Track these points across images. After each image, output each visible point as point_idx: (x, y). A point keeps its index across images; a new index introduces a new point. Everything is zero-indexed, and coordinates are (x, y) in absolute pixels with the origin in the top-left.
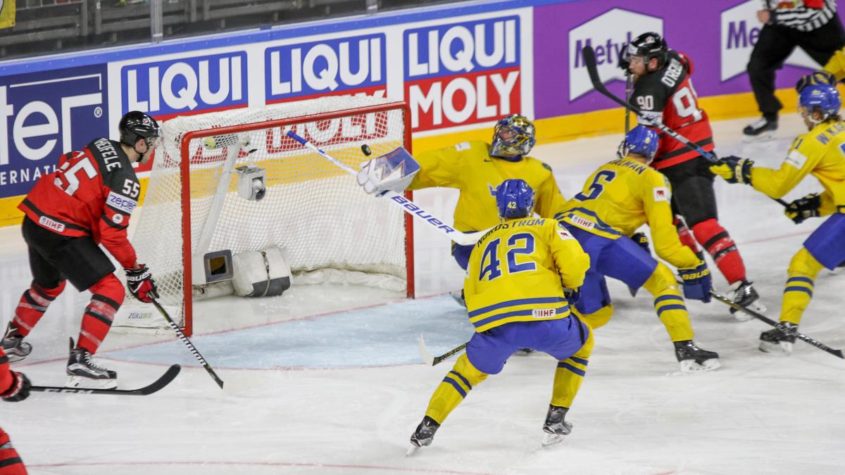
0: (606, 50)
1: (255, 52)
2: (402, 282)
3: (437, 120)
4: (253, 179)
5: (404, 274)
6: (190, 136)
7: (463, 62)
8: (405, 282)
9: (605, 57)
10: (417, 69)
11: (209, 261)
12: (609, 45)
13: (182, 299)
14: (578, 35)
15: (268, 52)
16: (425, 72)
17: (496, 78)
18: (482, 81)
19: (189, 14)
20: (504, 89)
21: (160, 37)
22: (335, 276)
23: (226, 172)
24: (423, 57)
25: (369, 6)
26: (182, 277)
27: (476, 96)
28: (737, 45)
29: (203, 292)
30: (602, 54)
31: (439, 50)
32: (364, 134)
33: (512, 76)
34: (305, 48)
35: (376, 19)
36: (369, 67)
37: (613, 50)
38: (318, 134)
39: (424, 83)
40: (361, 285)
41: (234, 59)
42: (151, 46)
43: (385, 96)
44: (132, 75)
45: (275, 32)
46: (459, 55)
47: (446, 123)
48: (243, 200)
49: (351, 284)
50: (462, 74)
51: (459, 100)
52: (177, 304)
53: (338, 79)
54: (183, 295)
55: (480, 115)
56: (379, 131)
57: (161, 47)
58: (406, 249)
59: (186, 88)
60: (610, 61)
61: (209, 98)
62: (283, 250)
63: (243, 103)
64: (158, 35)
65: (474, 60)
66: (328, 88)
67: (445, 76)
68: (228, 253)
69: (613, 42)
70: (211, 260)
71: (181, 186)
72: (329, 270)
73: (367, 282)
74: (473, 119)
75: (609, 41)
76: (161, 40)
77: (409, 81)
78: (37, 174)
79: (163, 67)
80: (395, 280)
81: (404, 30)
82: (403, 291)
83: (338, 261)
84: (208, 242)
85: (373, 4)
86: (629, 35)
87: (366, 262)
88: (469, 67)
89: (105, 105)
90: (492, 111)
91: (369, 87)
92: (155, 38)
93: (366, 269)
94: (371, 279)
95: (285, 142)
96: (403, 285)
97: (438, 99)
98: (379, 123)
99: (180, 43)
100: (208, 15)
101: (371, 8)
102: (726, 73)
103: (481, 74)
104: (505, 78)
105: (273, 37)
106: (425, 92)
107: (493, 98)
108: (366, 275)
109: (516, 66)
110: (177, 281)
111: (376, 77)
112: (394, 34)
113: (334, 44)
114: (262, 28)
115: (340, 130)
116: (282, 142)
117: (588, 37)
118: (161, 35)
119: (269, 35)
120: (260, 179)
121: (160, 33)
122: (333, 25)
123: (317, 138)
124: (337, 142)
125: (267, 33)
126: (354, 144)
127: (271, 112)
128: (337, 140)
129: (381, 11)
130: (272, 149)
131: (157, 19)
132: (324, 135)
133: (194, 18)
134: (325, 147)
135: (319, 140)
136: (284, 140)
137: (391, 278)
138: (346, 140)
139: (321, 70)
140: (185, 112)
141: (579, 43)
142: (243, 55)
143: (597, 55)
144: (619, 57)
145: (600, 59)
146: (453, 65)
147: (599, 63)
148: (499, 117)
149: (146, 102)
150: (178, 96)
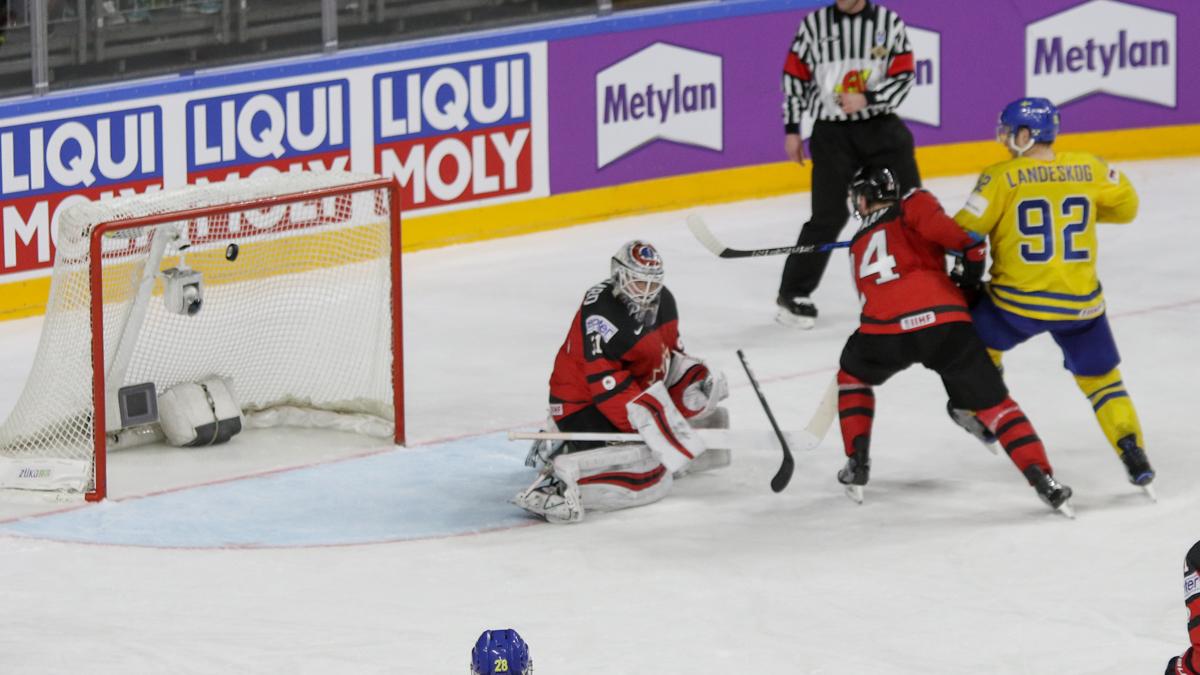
0: (646, 99)
1: (173, 106)
2: (388, 424)
3: (419, 196)
4: (184, 287)
5: (391, 413)
6: (102, 229)
7: (453, 117)
8: (393, 425)
9: (644, 109)
10: (392, 128)
11: (124, 398)
12: (650, 92)
13: (92, 452)
14: (607, 79)
15: (190, 107)
16: (402, 131)
17: (499, 139)
18: (479, 142)
19: (77, 53)
20: (509, 153)
21: (44, 88)
22: (295, 416)
23: (148, 277)
24: (400, 112)
25: (328, 41)
26: (91, 421)
27: (471, 162)
29: (117, 440)
30: (641, 104)
31: (421, 100)
32: (320, 215)
33: (520, 136)
34: (240, 100)
35: (336, 60)
36: (327, 126)
37: (655, 99)
38: (259, 216)
39: (402, 146)
40: (328, 429)
41: (144, 117)
42: (33, 101)
43: (348, 167)
44: (7, 140)
45: (200, 78)
46: (449, 107)
47: (431, 200)
48: (172, 315)
49: (315, 427)
50: (453, 133)
51: (449, 170)
52: (85, 458)
53: (285, 142)
54: (93, 446)
55: (477, 189)
56: (341, 215)
57: (46, 102)
58: (393, 381)
59: (80, 157)
60: (651, 114)
61: (112, 171)
62: (227, 381)
63: (157, 178)
64: (42, 85)
65: (468, 115)
66: (271, 155)
67: (429, 137)
68: (150, 386)
69: (656, 88)
70: (128, 397)
71: (89, 297)
72: (286, 409)
73: (338, 425)
74: (468, 195)
75: (650, 87)
76: (46, 92)
77: (381, 144)
79: (49, 128)
80: (376, 422)
81: (373, 74)
82: (389, 437)
83: (300, 396)
84: (122, 373)
85: (332, 40)
86: (677, 78)
87: (338, 398)
88: (462, 124)
90: (493, 183)
91: (327, 153)
92: (38, 89)
93: (338, 406)
94: (344, 421)
95: (216, 230)
96: (389, 429)
97: (419, 169)
98: (340, 204)
99: (73, 95)
100: (102, 54)
101: (329, 44)
103: (478, 133)
104: (510, 138)
105: (196, 85)
106: (403, 158)
107: (494, 165)
108: (336, 415)
109: (525, 122)
110: (86, 426)
111: (336, 138)
112: (360, 79)
113: (280, 95)
114: (183, 73)
115: (287, 215)
116: (211, 230)
117: (622, 82)
118: (46, 84)
119: (190, 83)
120: (196, 285)
121: (44, 81)
122: (278, 68)
123: (258, 222)
124: (285, 228)
125: (188, 81)
126: (307, 231)
127: (208, 193)
128: (285, 224)
129: (341, 48)
130: (196, 240)
131: (40, 63)
132: (269, 219)
133: (84, 58)
134: (268, 235)
135: (260, 226)
136: (214, 227)
137: (372, 418)
138: (296, 226)
139: (262, 130)
140: (79, 189)
141: (609, 90)
142: (157, 111)
143: (634, 106)
144: (664, 108)
145: (638, 111)
146: (439, 122)
147: (637, 117)
148: (502, 191)
149: (26, 178)
150: (68, 167)
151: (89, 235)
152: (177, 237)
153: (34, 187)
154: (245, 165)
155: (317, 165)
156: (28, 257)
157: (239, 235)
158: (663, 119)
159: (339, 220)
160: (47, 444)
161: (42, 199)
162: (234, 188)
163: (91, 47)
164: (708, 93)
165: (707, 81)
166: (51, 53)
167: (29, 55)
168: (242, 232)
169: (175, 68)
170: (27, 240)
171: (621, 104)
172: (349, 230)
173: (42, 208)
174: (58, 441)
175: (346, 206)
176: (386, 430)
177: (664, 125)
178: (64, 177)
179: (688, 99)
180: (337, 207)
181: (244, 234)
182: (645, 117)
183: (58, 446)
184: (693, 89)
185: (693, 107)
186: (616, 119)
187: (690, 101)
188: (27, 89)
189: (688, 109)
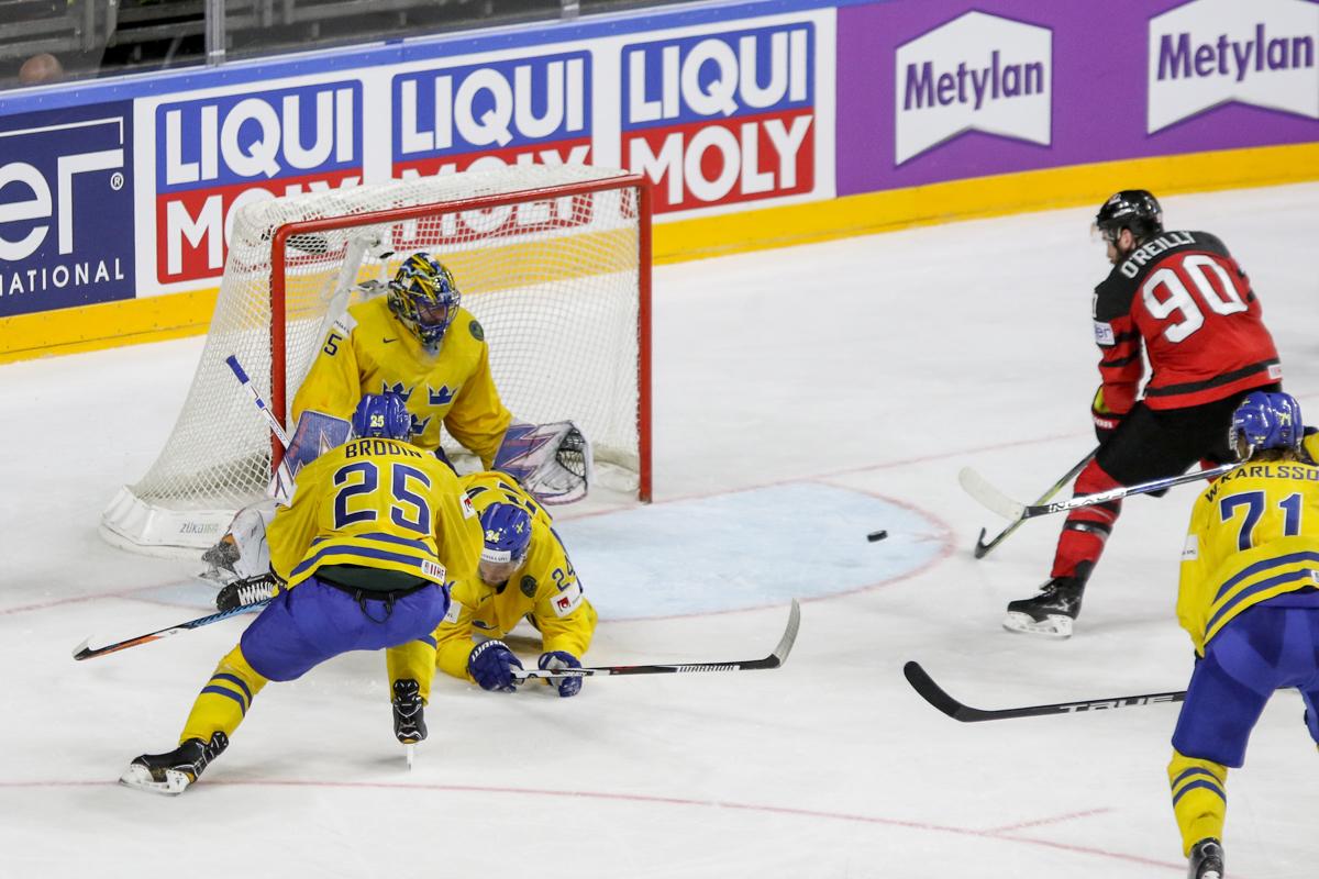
0: (956, 80)
1: (376, 82)
2: (630, 476)
3: (675, 196)
5: (636, 464)
6: (285, 233)
7: (719, 100)
8: (637, 477)
9: (954, 93)
10: (643, 112)
12: (962, 72)
14: (909, 55)
15: (398, 81)
16: (656, 116)
17: (774, 127)
19: (261, 13)
20: (787, 144)
21: (221, 56)
23: (341, 293)
24: (654, 92)
25: (566, 5)
26: (271, 466)
27: (740, 156)
28: (1174, 75)
30: (951, 87)
31: (680, 78)
32: (553, 218)
33: (801, 124)
34: (459, 75)
35: (577, 28)
36: (563, 109)
37: (968, 80)
38: (479, 218)
39: (655, 134)
41: (340, 93)
42: (207, 72)
43: (588, 161)
44: (174, 120)
45: (409, 48)
46: (713, 87)
47: (690, 202)
50: (718, 119)
51: (712, 163)
53: (512, 127)
55: (746, 189)
56: (579, 218)
57: (221, 74)
58: (638, 425)
59: (262, 141)
60: (962, 99)
61: (301, 159)
63: (355, 168)
64: (217, 53)
65: (737, 97)
66: (495, 143)
67: (689, 123)
69: (969, 67)
71: (270, 315)
74: (735, 195)
75: (962, 66)
76: (222, 61)
77: (629, 131)
78: (17, 284)
79: (225, 106)
80: (618, 472)
81: (622, 46)
82: (631, 492)
85: (572, 3)
86: (995, 55)
88: (730, 108)
89: (128, 169)
90: (766, 182)
91: (563, 142)
92: (212, 57)
95: (424, 234)
96: (632, 481)
97: (676, 163)
98: (578, 205)
99: (254, 66)
100: (291, 16)
101: (568, 8)
102: (1156, 121)
103: (749, 120)
104: (788, 127)
105: (406, 56)
106: (656, 148)
107: (768, 159)
109: (806, 107)
110: (264, 472)
111: (575, 124)
112: (605, 51)
113: (507, 69)
114: (389, 41)
115: (513, 217)
116: (418, 234)
117: (927, 60)
118: (223, 52)
119: (399, 53)
121: (221, 48)
122: (506, 37)
123: (478, 225)
124: (510, 233)
125: (396, 51)
126: (537, 236)
127: (418, 189)
128: (510, 228)
129: (583, 12)
130: (401, 245)
131: (216, 26)
132: (491, 221)
133: (269, 19)
134: (490, 241)
135: (480, 230)
136: (422, 230)
137: (612, 468)
138: (524, 231)
139: (484, 111)
140: (260, 181)
141: (911, 69)
142: (356, 86)
143: (941, 89)
144: (979, 91)
145: (947, 95)
146: (702, 105)
147: (945, 102)
148: (777, 192)
149: (196, 165)
150: (248, 154)
151: (271, 239)
152: (378, 243)
153: (204, 177)
154: (463, 154)
155: (551, 157)
156: (196, 263)
157: (453, 240)
158: (978, 106)
159: (576, 225)
160: (214, 492)
161: (215, 193)
162: (448, 184)
163: (278, 7)
164: (1034, 74)
165: (1033, 61)
166: (229, 13)
167: (201, 16)
168: (457, 237)
169: (380, 34)
170: (195, 243)
171: (925, 86)
172: (589, 238)
173: (214, 203)
174: (226, 489)
175: (585, 207)
176: (628, 482)
177: (979, 112)
178: (241, 166)
179: (1007, 80)
180: (574, 208)
181: (459, 240)
182: (956, 102)
183: (227, 496)
184: (1016, 69)
185: (1015, 92)
186: (919, 105)
187: (1011, 84)
188: (198, 58)
189: (1008, 93)
